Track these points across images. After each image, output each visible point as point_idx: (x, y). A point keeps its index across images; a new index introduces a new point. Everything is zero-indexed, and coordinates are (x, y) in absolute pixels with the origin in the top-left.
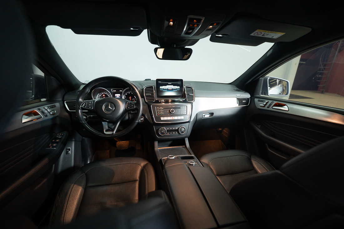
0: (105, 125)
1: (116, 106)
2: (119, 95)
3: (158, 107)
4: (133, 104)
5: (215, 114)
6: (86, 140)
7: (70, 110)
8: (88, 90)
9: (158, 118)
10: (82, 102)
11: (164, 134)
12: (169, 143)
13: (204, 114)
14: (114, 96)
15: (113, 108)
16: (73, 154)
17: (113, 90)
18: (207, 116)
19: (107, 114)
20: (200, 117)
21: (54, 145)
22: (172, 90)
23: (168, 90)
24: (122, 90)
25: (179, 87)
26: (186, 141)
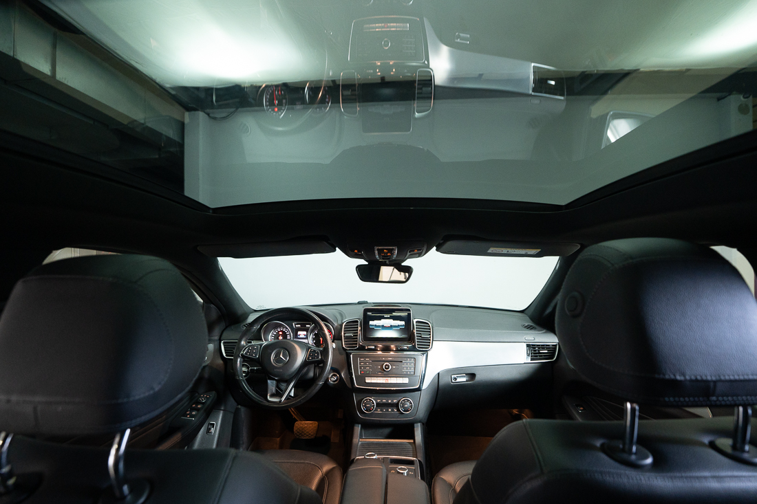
0: (272, 385)
1: (291, 354)
2: (305, 333)
3: (362, 358)
4: (318, 353)
5: (480, 377)
6: (243, 410)
7: (227, 355)
8: (256, 327)
9: (361, 379)
10: (244, 346)
11: (370, 411)
12: (387, 431)
13: (455, 376)
14: (296, 336)
15: (286, 359)
16: (217, 436)
17: (295, 325)
18: (462, 379)
19: (276, 368)
20: (445, 380)
21: (194, 413)
22: (391, 327)
23: (383, 327)
24: (310, 324)
25: (403, 323)
26: (415, 429)
